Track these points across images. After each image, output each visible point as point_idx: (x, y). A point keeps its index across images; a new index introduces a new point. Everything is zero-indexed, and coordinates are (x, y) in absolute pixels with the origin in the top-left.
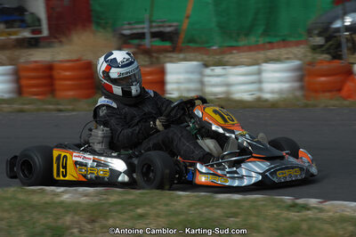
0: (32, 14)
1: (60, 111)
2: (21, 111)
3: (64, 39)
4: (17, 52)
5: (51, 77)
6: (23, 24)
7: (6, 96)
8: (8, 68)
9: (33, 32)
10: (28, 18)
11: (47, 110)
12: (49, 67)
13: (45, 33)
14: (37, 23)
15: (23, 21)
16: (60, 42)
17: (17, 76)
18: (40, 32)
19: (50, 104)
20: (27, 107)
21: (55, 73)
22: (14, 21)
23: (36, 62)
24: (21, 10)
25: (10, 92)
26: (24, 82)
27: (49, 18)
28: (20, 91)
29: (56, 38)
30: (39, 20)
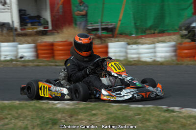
0: (44, 19)
1: (57, 66)
2: (38, 66)
3: (59, 31)
4: (37, 38)
5: (52, 50)
6: (40, 24)
7: (31, 59)
8: (32, 45)
9: (45, 28)
10: (42, 21)
11: (51, 65)
12: (52, 45)
13: (50, 28)
14: (46, 24)
15: (39, 22)
16: (58, 32)
17: (37, 49)
18: (48, 28)
19: (52, 62)
20: (41, 64)
21: (55, 48)
22: (36, 22)
23: (45, 42)
24: (39, 17)
25: (33, 57)
26: (40, 52)
27: (52, 21)
28: (37, 56)
29: (56, 30)
30: (47, 22)
